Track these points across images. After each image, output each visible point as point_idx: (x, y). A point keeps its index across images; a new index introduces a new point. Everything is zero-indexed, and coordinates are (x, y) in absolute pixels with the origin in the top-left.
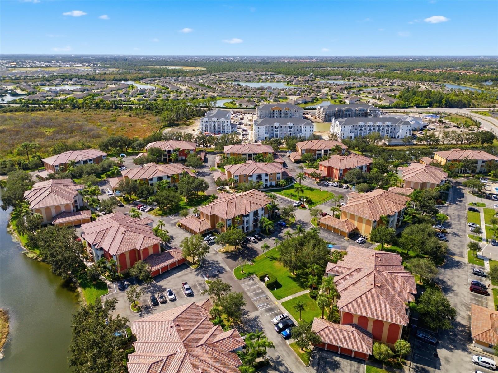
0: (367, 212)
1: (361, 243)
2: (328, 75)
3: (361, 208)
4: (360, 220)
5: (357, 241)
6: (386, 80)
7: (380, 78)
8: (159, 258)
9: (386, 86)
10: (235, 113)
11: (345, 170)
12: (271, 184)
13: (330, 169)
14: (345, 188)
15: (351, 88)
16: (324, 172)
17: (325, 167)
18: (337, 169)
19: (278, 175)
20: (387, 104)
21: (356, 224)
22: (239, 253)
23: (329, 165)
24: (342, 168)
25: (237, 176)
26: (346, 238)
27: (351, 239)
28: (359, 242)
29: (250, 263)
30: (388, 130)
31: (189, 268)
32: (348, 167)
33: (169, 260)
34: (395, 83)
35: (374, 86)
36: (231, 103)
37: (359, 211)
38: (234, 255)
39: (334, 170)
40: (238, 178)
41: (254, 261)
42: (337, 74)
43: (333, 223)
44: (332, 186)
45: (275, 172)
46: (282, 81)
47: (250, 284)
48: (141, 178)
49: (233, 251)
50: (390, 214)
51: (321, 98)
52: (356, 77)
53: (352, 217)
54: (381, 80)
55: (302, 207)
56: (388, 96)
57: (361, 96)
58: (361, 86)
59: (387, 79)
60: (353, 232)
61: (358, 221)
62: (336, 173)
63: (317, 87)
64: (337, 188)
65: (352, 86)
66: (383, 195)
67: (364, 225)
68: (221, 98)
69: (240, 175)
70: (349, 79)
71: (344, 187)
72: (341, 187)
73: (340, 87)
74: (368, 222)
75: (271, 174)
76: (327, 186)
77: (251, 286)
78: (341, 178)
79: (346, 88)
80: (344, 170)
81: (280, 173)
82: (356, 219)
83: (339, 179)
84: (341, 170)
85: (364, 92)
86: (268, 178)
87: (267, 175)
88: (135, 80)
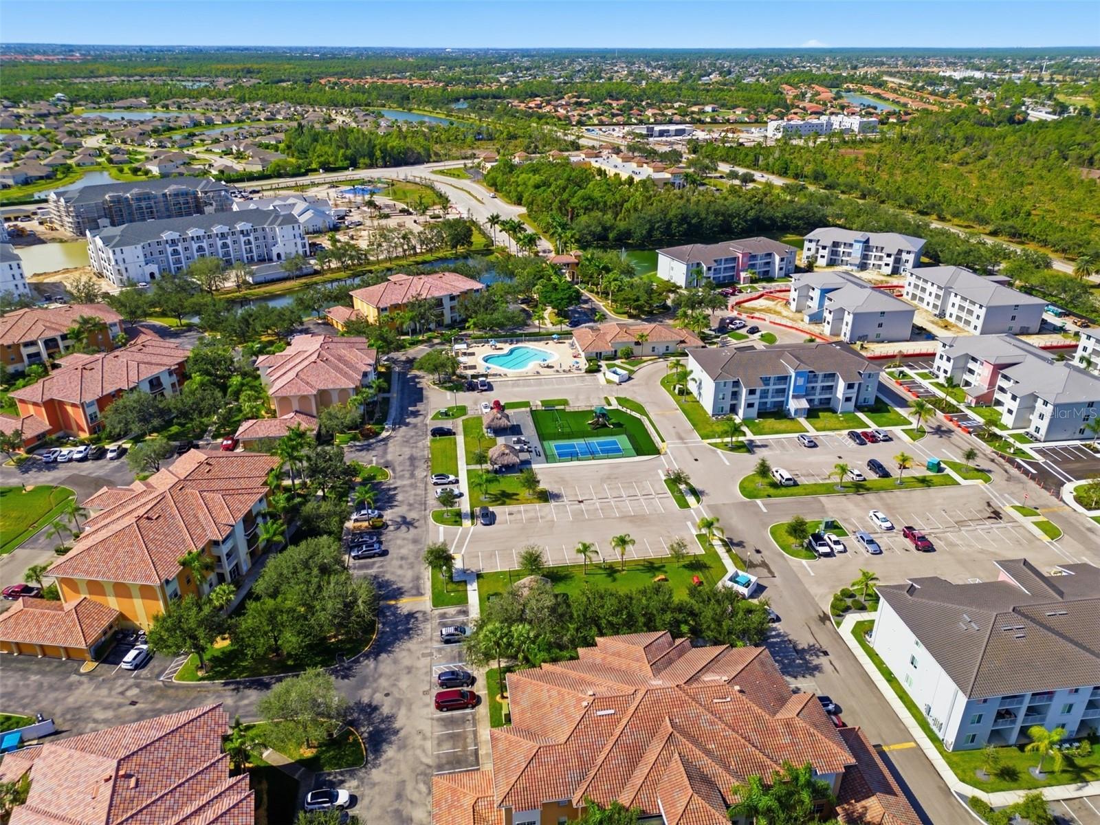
1: (137, 667)
2: (110, 98)
3: (115, 551)
4: (122, 590)
5: (123, 666)
6: (258, 105)
7: (244, 102)
9: (259, 120)
11: (102, 402)
13: (55, 408)
15: (170, 129)
16: (38, 421)
17: (35, 404)
18: (74, 405)
20: (257, 168)
23: (46, 398)
24: (90, 397)
26: (88, 666)
27: (105, 661)
28: (128, 666)
30: (249, 242)
32: (110, 389)
34: (278, 112)
35: (229, 122)
37: (111, 564)
39: (69, 409)
42: (135, 95)
43: (34, 632)
44: (71, 460)
50: (214, 538)
51: (78, 165)
52: (187, 100)
53: (96, 587)
54: (247, 105)
56: (260, 145)
57: (192, 152)
58: (196, 124)
59: (259, 103)
60: (109, 634)
61: (117, 595)
62: (77, 416)
63: (71, 133)
64: (88, 464)
65: (171, 125)
66: (195, 476)
67: (138, 603)
70: (166, 107)
71: (110, 455)
72: (101, 454)
73: (138, 130)
74: (146, 592)
76: (52, 464)
78: (96, 428)
79: (156, 131)
80: (97, 400)
83: (93, 431)
85: (202, 141)
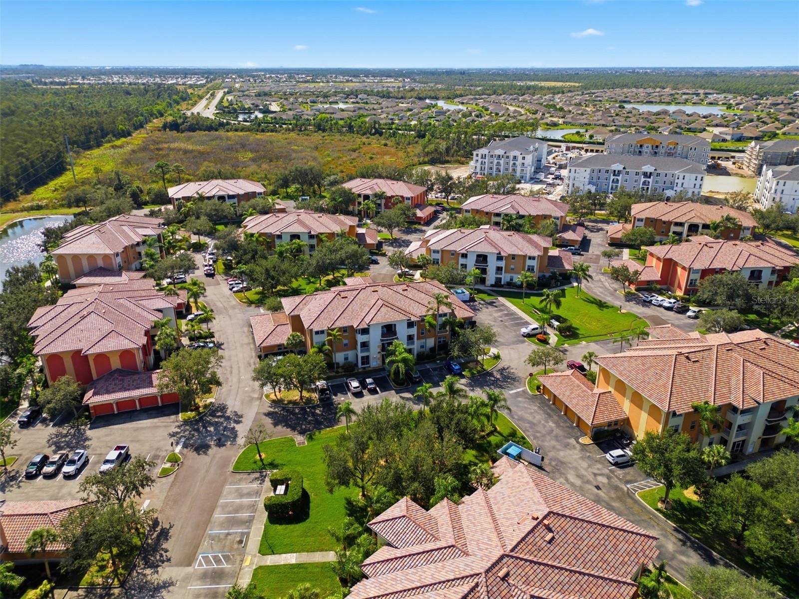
0: (660, 383)
1: (616, 464)
3: (649, 368)
4: (637, 400)
5: (608, 456)
8: (122, 380)
10: (568, 149)
11: (705, 273)
12: (511, 280)
13: (669, 266)
14: (689, 317)
16: (653, 272)
17: (658, 259)
18: (684, 268)
19: (529, 263)
21: (626, 407)
22: (303, 409)
23: (668, 257)
25: (437, 252)
26: (586, 440)
27: (598, 444)
28: (611, 459)
29: (299, 438)
31: (173, 417)
32: (716, 265)
33: (138, 388)
36: (578, 133)
37: (640, 376)
38: (288, 411)
39: (679, 270)
40: (438, 256)
41: (311, 438)
43: (568, 393)
44: (660, 306)
45: (520, 253)
46: (720, 103)
47: (245, 491)
48: (262, 231)
49: (295, 403)
50: (735, 404)
53: (621, 387)
55: (539, 340)
60: (613, 427)
61: (632, 401)
62: (682, 276)
64: (671, 314)
67: (644, 416)
68: (569, 126)
69: (442, 251)
71: (689, 313)
72: (683, 310)
74: (654, 411)
75: (514, 257)
76: (647, 303)
77: (241, 496)
78: (691, 290)
80: (703, 271)
81: (534, 258)
82: (629, 393)
83: (687, 292)
84: (696, 271)
86: (502, 264)
87: (500, 258)
88: (449, 98)
